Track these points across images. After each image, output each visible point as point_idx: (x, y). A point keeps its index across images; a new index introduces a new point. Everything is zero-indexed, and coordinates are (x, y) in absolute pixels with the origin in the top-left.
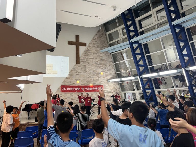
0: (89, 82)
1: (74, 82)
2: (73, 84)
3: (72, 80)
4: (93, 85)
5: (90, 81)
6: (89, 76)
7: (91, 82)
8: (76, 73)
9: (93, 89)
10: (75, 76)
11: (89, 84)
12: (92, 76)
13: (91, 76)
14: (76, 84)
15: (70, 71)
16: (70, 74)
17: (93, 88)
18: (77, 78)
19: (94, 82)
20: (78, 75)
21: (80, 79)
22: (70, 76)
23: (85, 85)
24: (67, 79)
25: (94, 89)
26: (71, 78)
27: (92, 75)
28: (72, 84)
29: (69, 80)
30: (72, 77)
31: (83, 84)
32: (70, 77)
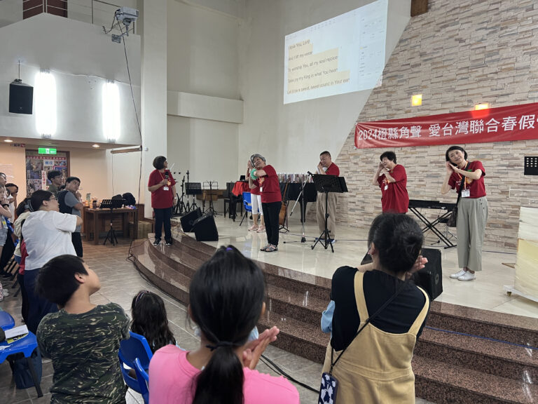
0: (470, 92)
1: (403, 104)
2: (399, 112)
3: (394, 96)
4: (494, 102)
5: (475, 86)
6: (474, 58)
7: (481, 90)
8: (412, 62)
9: (486, 127)
10: (405, 77)
11: (470, 101)
12: (491, 54)
13: (482, 56)
14: (410, 112)
15: (390, 60)
16: (387, 69)
17: (486, 120)
18: (413, 83)
19: (499, 86)
20: (416, 69)
21: (425, 87)
22: (387, 81)
23: (447, 112)
24: (379, 92)
25: (493, 125)
26: (390, 89)
27: (488, 49)
28: (394, 112)
29: (382, 96)
30: (395, 82)
31: (439, 106)
32: (388, 83)
